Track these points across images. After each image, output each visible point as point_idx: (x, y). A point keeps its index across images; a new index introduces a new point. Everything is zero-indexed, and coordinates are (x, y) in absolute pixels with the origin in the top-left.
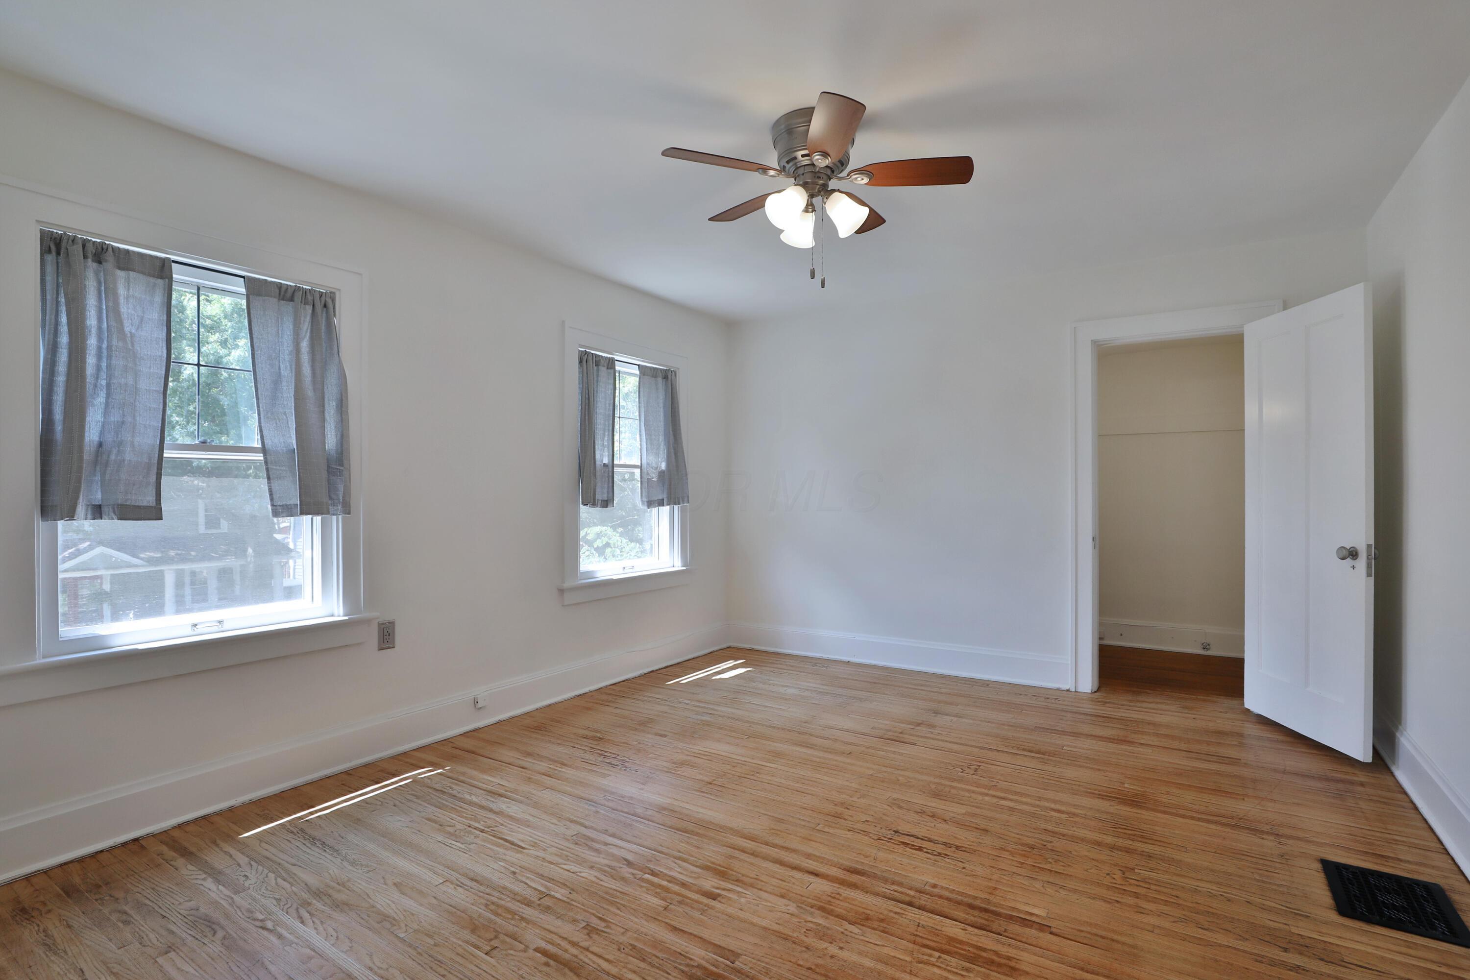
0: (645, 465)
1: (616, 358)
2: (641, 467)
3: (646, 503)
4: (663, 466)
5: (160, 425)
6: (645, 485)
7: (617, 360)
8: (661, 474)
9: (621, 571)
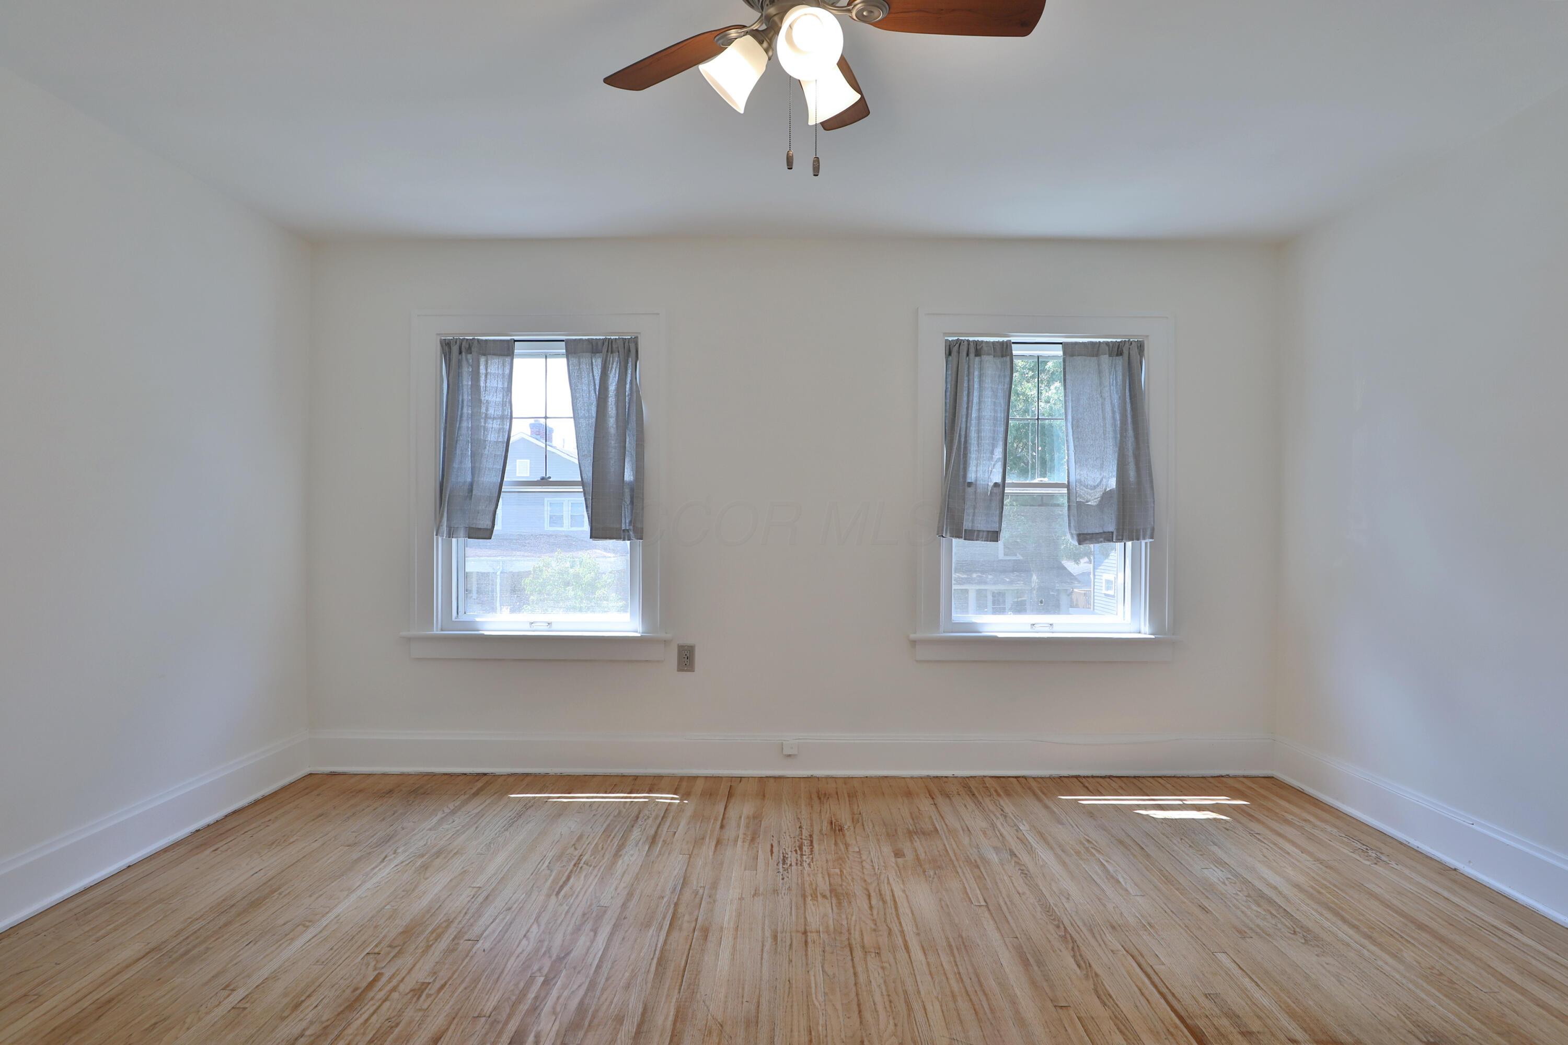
0: (1073, 484)
1: (1013, 339)
2: (1068, 486)
3: (1075, 537)
4: (1112, 483)
5: (502, 467)
6: (1074, 511)
7: (1013, 343)
8: (1107, 495)
9: (1028, 628)
